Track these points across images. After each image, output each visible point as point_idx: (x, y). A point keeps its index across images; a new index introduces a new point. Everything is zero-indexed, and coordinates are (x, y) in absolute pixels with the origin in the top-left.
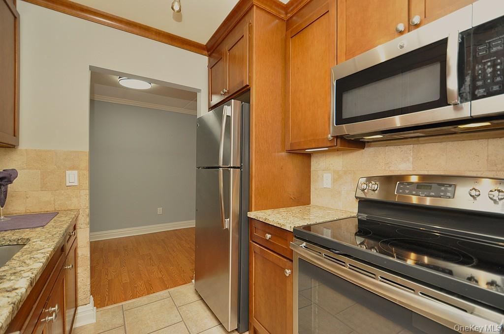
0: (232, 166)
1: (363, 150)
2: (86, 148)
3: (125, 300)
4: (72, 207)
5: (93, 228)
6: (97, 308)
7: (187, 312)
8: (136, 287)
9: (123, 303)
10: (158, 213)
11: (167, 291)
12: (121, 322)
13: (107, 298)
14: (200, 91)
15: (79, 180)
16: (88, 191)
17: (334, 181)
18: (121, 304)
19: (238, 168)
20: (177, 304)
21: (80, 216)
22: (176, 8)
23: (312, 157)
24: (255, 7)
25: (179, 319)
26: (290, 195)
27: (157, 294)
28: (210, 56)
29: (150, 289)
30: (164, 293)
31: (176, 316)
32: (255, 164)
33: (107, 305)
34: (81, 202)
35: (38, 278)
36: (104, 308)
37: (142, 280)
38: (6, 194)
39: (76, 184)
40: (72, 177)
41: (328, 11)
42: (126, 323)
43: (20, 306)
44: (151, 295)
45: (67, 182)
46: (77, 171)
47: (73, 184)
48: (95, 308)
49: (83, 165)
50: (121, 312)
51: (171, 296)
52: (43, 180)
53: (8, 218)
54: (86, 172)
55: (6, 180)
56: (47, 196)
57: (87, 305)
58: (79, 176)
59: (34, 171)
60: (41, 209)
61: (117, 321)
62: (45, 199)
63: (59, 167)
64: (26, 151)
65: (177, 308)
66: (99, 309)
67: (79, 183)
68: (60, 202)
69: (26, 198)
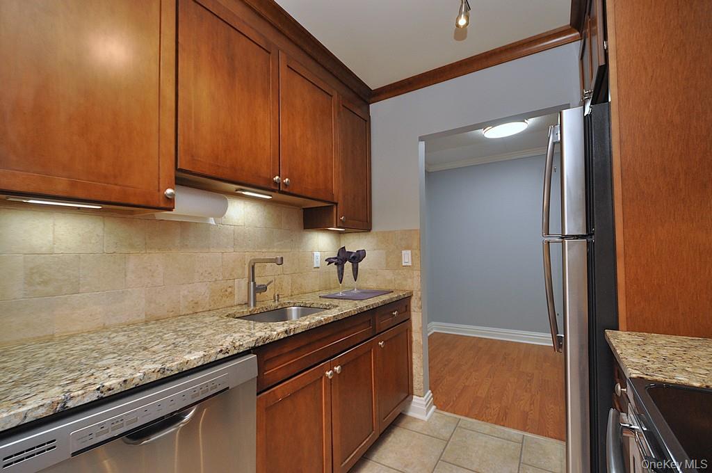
3: (467, 416)
4: (407, 288)
6: (437, 408)
8: (487, 408)
9: (462, 417)
11: (522, 433)
12: (448, 435)
13: (451, 404)
15: (412, 260)
16: (419, 272)
18: (459, 417)
21: (413, 298)
22: (462, 22)
27: (507, 429)
29: (502, 419)
30: (516, 433)
33: (447, 411)
34: (414, 284)
36: (442, 412)
37: (500, 403)
39: (410, 264)
40: (407, 258)
42: (451, 440)
44: (497, 427)
45: (403, 262)
46: (410, 251)
47: (408, 264)
48: (434, 407)
49: (415, 244)
50: (454, 426)
51: (522, 443)
52: (387, 260)
53: (359, 291)
54: (417, 252)
55: (357, 258)
56: (389, 275)
57: (422, 398)
58: (412, 256)
59: (381, 251)
60: (386, 286)
61: (445, 433)
62: (388, 278)
63: (397, 247)
64: (377, 233)
65: (520, 463)
66: (438, 411)
67: (413, 263)
68: (398, 282)
69: (377, 275)
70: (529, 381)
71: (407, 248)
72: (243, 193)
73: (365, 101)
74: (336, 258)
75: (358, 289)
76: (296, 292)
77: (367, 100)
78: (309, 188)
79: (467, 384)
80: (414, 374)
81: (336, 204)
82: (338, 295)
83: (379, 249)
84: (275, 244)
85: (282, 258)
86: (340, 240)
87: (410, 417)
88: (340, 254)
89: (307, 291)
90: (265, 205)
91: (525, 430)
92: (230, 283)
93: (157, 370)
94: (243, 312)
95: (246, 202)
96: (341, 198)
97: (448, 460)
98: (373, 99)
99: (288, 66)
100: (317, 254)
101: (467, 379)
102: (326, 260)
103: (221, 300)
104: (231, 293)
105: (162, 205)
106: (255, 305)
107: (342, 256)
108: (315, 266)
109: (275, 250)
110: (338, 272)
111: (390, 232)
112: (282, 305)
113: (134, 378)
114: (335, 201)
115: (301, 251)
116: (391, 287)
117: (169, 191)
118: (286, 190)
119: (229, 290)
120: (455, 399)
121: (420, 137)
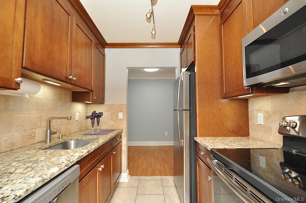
0: (184, 109)
1: (288, 94)
2: (125, 102)
3: (142, 176)
4: (120, 128)
5: (129, 140)
6: (130, 176)
7: (167, 191)
8: (148, 171)
9: (140, 177)
10: (166, 135)
11: (160, 177)
12: (137, 185)
13: (135, 173)
14: (176, 68)
15: (123, 116)
16: (126, 121)
17: (266, 119)
18: (139, 177)
19: (188, 110)
20: (164, 185)
21: (123, 132)
22: (154, 33)
23: (249, 101)
24: (196, 16)
25: (162, 193)
26: (229, 128)
27: (156, 177)
28: (181, 47)
29: (153, 174)
30: (158, 177)
31: (161, 191)
32: (199, 108)
33: (134, 176)
34: (124, 126)
35: (92, 151)
36: (132, 177)
37: (151, 168)
38: (99, 122)
39: (122, 118)
40: (121, 115)
41: (241, 1)
42: (139, 186)
43: (82, 158)
44: (153, 177)
45: (119, 117)
46: (122, 113)
47: (121, 118)
48: (129, 176)
49: (125, 110)
50: (139, 181)
51: (162, 180)
52: (111, 116)
53: (100, 131)
54: (125, 113)
55: (99, 116)
56: (112, 123)
57: (125, 173)
58: (123, 115)
59: (109, 113)
60: (111, 128)
61: (136, 184)
62: (112, 124)
63: (116, 111)
64: (107, 105)
65: (163, 187)
66: (131, 177)
67: (123, 118)
68: (116, 126)
69: (106, 123)
70: (158, 159)
71: (121, 112)
72: (47, 82)
73: (103, 46)
74: (91, 116)
75: (99, 130)
76: (67, 133)
77: (104, 46)
78: (83, 83)
79: (138, 164)
80: (122, 164)
81: (92, 91)
82: (91, 133)
83: (108, 112)
84: (58, 109)
85: (71, 117)
86: (87, 107)
87: (121, 182)
88: (93, 114)
89: (72, 132)
90: (54, 88)
91: (161, 176)
92: (33, 131)
93: (41, 181)
94: (46, 146)
95: (44, 86)
96: (94, 88)
97: (140, 194)
98: (107, 47)
99: (77, 24)
100: (77, 114)
101: (138, 162)
102: (86, 117)
103: (28, 140)
104: (34, 136)
105: (13, 87)
106: (50, 142)
107: (94, 115)
108: (76, 120)
109: (58, 112)
110: (92, 122)
111: (113, 104)
112: (65, 141)
113: (31, 188)
114: (92, 90)
115: (70, 112)
116: (113, 128)
117: (19, 79)
118: (74, 83)
119: (33, 135)
120: (136, 171)
121: (127, 67)
